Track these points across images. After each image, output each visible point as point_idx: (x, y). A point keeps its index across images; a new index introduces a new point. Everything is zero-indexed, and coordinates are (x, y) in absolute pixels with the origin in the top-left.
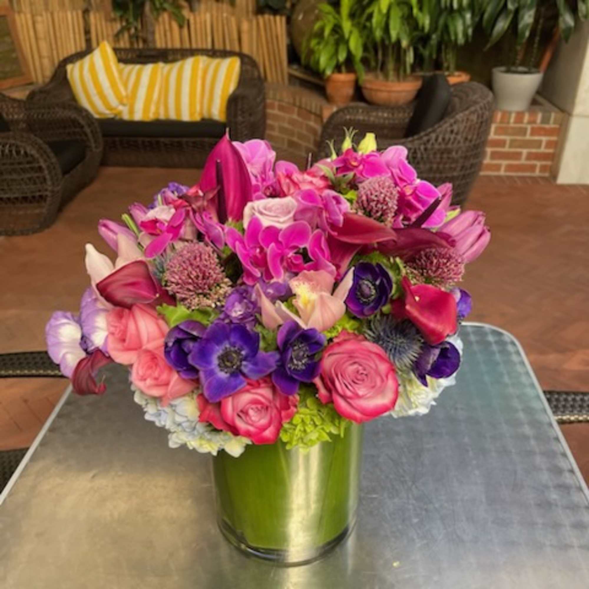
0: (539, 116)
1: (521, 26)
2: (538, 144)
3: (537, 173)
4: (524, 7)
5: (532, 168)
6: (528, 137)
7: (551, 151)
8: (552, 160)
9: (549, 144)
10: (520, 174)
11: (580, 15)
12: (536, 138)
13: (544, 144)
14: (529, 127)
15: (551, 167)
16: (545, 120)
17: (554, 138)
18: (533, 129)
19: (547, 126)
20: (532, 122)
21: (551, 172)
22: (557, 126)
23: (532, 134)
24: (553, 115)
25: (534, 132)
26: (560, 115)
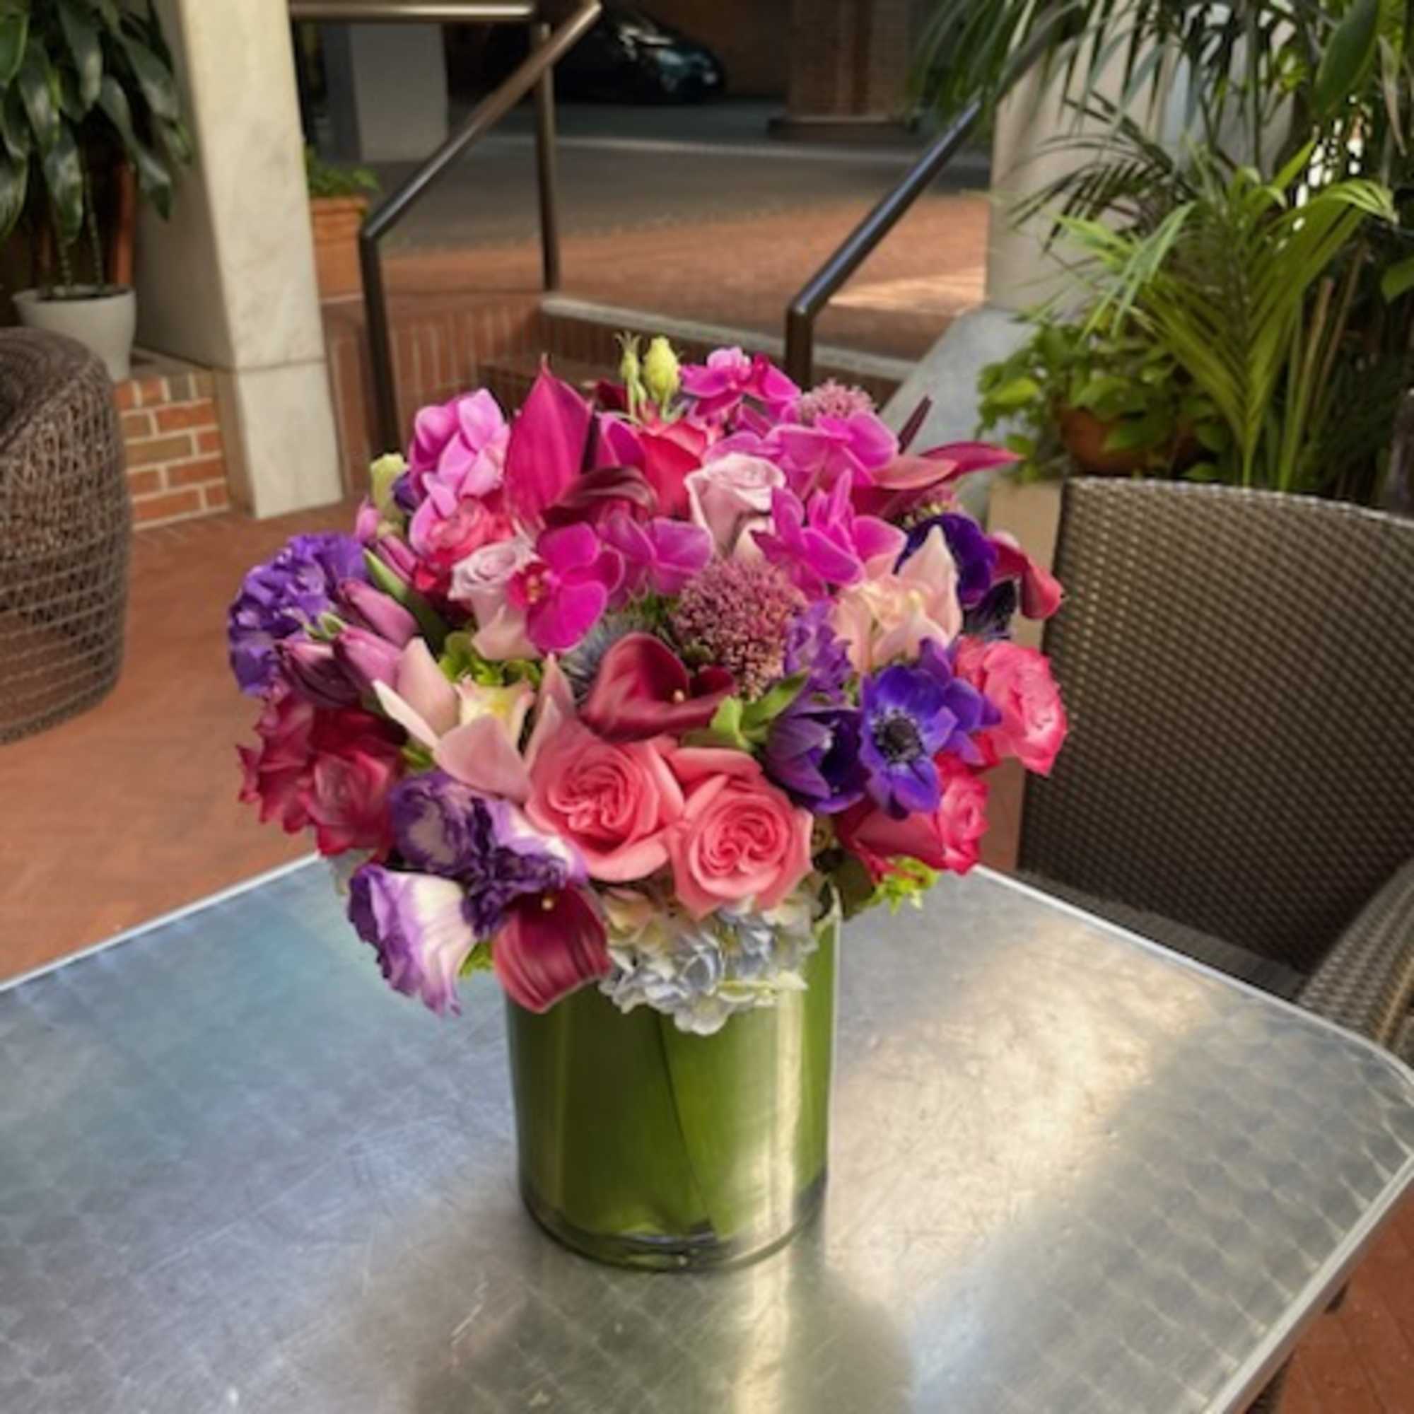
0: (164, 386)
1: (57, 190)
2: (183, 447)
3: (205, 509)
4: (49, 148)
5: (190, 500)
6: (156, 435)
7: (215, 455)
8: (225, 472)
9: (207, 442)
10: (171, 519)
11: (175, 158)
12: (175, 434)
13: (195, 446)
14: (150, 412)
15: (228, 489)
16: (179, 392)
17: (211, 428)
18: (159, 416)
19: (185, 405)
20: (154, 401)
21: (232, 497)
22: (208, 400)
23: (163, 427)
24: (191, 379)
25: (166, 421)
26: (205, 376)
